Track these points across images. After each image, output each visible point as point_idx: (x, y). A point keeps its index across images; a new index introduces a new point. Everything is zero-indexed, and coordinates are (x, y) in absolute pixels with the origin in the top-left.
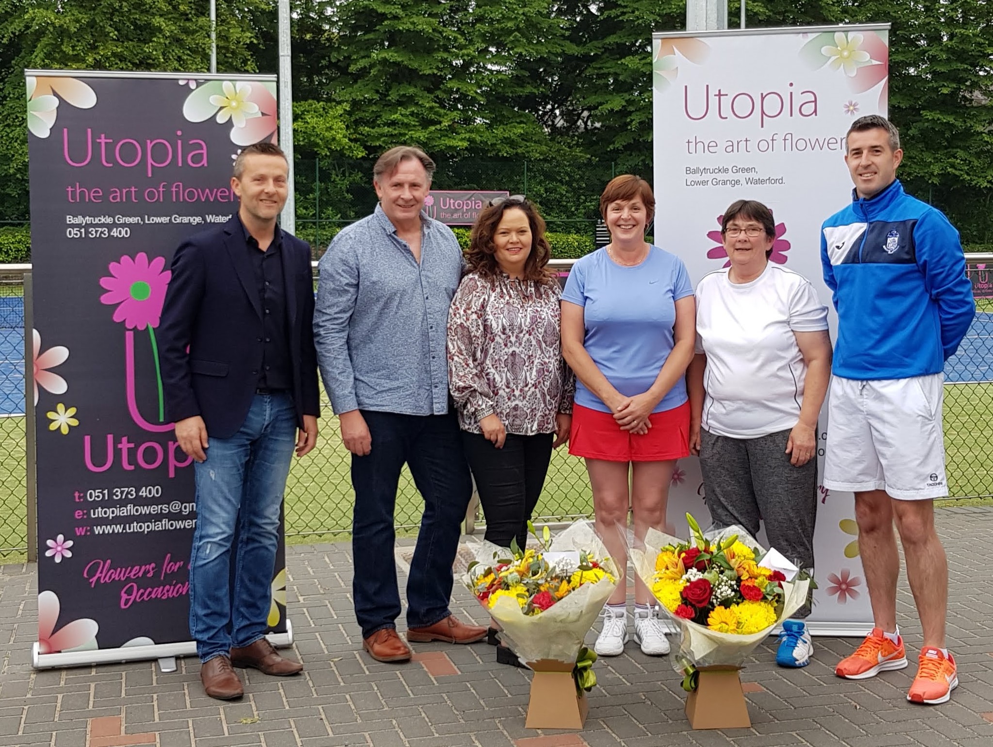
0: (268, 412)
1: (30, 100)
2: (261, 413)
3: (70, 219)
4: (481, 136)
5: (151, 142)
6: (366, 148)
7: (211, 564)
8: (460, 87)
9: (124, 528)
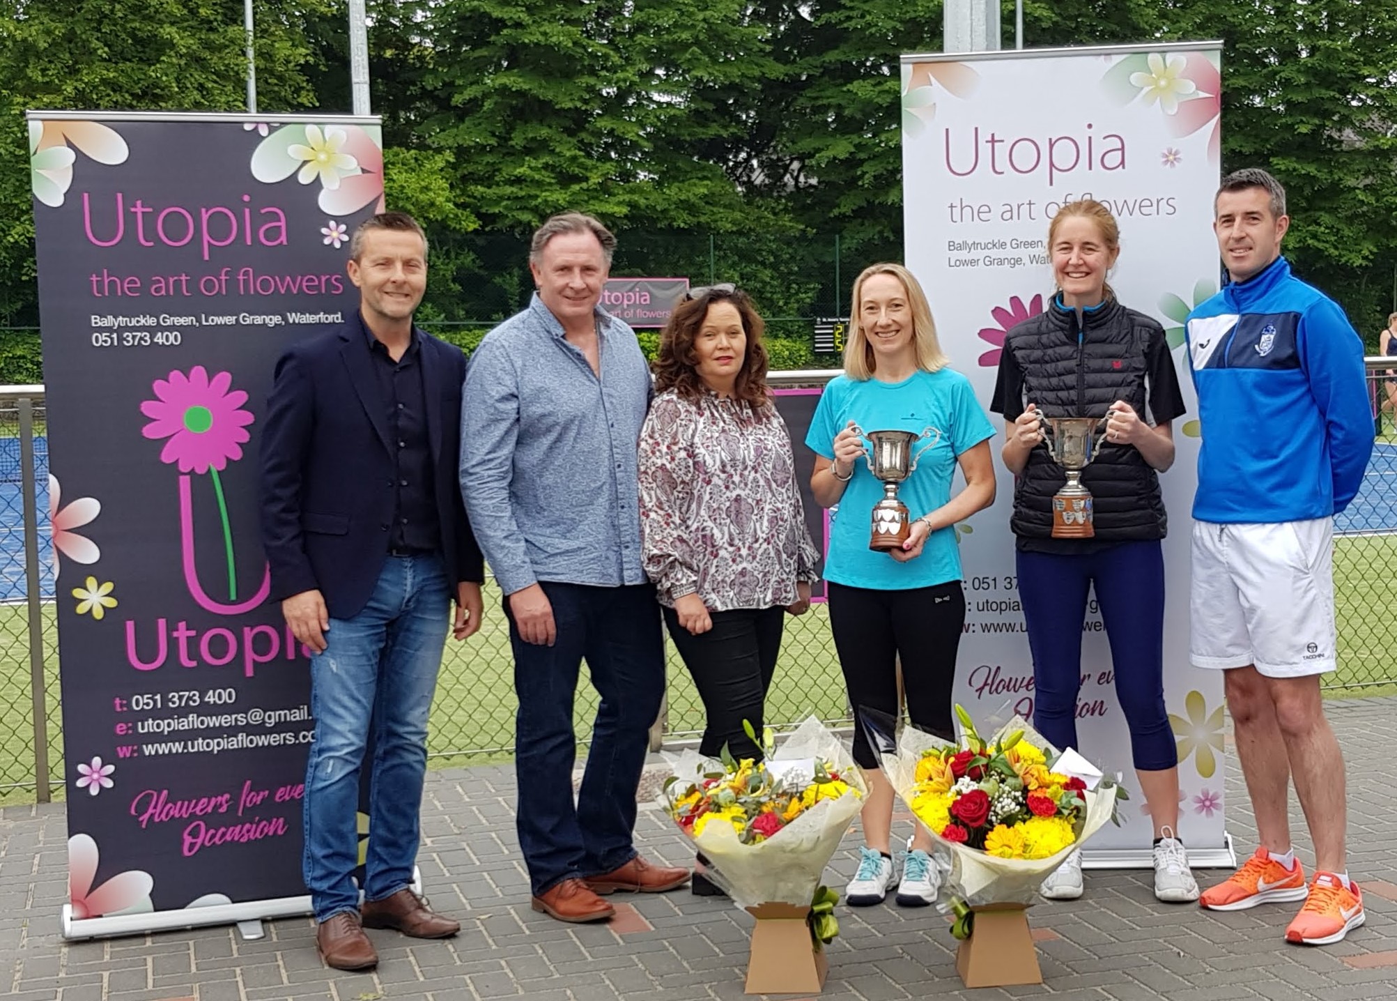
0: (409, 581)
1: (35, 153)
2: (400, 583)
3: (95, 321)
4: (647, 199)
5: (207, 212)
6: (480, 216)
7: (335, 787)
8: (615, 126)
9: (185, 747)
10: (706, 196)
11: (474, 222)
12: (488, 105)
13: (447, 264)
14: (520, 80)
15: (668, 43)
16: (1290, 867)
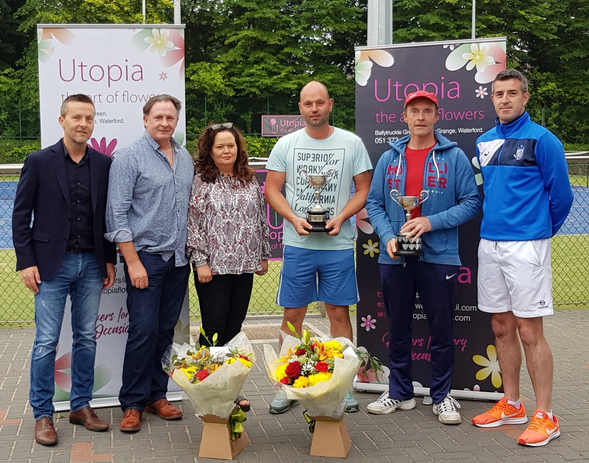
0: (81, 264)
2: (76, 265)
6: (235, 90)
7: (42, 360)
10: (331, 80)
11: (233, 92)
12: (239, 44)
13: (221, 110)
14: (253, 33)
15: (316, 15)
16: (518, 408)
